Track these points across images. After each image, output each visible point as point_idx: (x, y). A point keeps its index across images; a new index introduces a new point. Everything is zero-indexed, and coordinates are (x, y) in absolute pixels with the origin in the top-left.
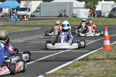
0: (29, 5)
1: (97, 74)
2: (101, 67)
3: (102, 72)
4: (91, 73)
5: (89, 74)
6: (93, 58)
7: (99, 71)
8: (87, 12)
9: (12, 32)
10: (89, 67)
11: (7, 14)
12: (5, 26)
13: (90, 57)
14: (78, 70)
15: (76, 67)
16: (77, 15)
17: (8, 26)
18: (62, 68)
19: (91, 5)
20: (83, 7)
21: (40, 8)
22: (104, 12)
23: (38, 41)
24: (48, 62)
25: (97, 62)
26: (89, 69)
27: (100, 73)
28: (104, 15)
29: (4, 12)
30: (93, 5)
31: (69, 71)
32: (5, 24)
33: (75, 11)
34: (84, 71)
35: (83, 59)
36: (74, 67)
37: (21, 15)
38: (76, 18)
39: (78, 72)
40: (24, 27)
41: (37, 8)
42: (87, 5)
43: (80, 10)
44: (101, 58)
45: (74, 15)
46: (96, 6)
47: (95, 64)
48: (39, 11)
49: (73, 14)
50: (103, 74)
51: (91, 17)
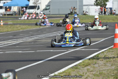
0: (38, 3)
1: (107, 73)
2: (112, 66)
3: (113, 71)
4: (101, 72)
5: (100, 73)
6: (103, 56)
7: (109, 70)
8: (97, 10)
9: (21, 30)
10: (99, 66)
11: (16, 12)
12: (14, 24)
13: (100, 56)
14: (88, 69)
15: (86, 66)
16: (87, 12)
17: (17, 24)
18: (72, 67)
19: (101, 2)
20: (93, 4)
21: (49, 6)
22: (115, 9)
23: (47, 40)
24: (57, 62)
25: (108, 61)
26: (100, 68)
27: (110, 72)
28: (115, 12)
29: (13, 10)
30: (104, 2)
31: (79, 70)
32: (14, 23)
33: (85, 9)
34: (94, 70)
35: (93, 58)
36: (84, 66)
37: (30, 13)
38: (86, 16)
39: (88, 71)
40: (33, 26)
41: (46, 5)
42: (97, 3)
43: (91, 7)
44: (111, 56)
45: (85, 12)
46: (106, 3)
47: (105, 62)
48: (49, 9)
49: (83, 12)
50: (113, 73)
51: (101, 14)
